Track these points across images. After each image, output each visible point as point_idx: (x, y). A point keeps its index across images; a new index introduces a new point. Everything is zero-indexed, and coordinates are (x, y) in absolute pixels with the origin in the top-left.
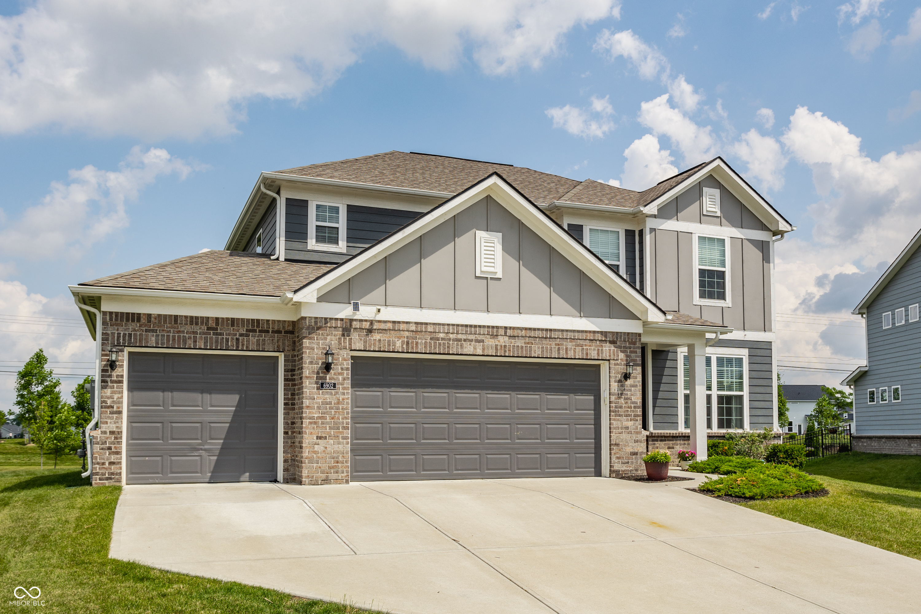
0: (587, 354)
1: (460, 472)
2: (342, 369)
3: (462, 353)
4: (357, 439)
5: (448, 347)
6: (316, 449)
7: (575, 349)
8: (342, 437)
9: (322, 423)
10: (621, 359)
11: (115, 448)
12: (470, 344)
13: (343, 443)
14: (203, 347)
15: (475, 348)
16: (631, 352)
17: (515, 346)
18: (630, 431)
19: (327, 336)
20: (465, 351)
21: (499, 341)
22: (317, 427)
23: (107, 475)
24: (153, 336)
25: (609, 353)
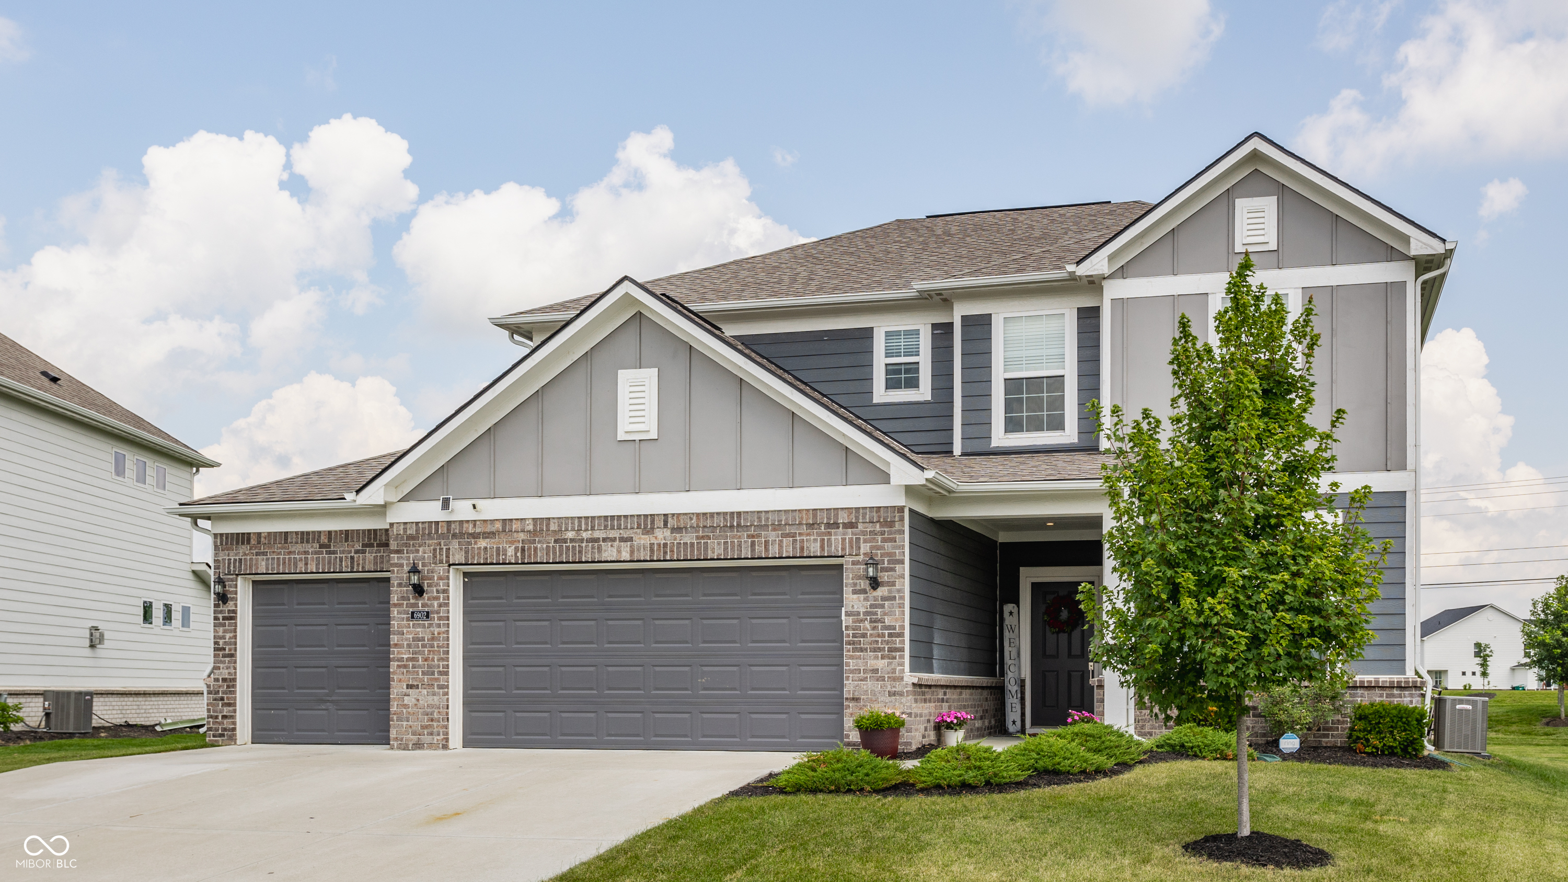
0: (802, 549)
1: (613, 738)
2: (438, 591)
3: (600, 559)
4: (473, 689)
5: (580, 552)
6: (406, 702)
7: (781, 541)
8: (438, 685)
9: (414, 667)
10: (864, 554)
11: (228, 698)
12: (612, 546)
13: (439, 694)
14: (315, 571)
15: (619, 552)
16: (884, 540)
17: (680, 543)
18: (880, 677)
19: (420, 547)
20: (605, 556)
21: (656, 538)
22: (407, 671)
23: (220, 732)
24: (263, 560)
25: (842, 544)
